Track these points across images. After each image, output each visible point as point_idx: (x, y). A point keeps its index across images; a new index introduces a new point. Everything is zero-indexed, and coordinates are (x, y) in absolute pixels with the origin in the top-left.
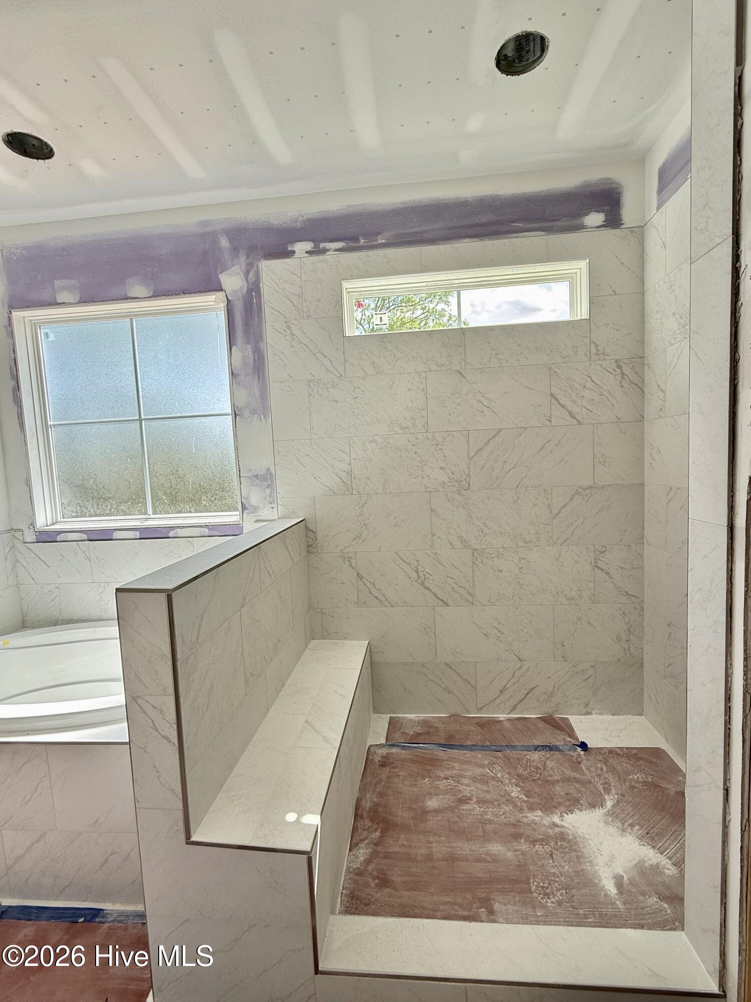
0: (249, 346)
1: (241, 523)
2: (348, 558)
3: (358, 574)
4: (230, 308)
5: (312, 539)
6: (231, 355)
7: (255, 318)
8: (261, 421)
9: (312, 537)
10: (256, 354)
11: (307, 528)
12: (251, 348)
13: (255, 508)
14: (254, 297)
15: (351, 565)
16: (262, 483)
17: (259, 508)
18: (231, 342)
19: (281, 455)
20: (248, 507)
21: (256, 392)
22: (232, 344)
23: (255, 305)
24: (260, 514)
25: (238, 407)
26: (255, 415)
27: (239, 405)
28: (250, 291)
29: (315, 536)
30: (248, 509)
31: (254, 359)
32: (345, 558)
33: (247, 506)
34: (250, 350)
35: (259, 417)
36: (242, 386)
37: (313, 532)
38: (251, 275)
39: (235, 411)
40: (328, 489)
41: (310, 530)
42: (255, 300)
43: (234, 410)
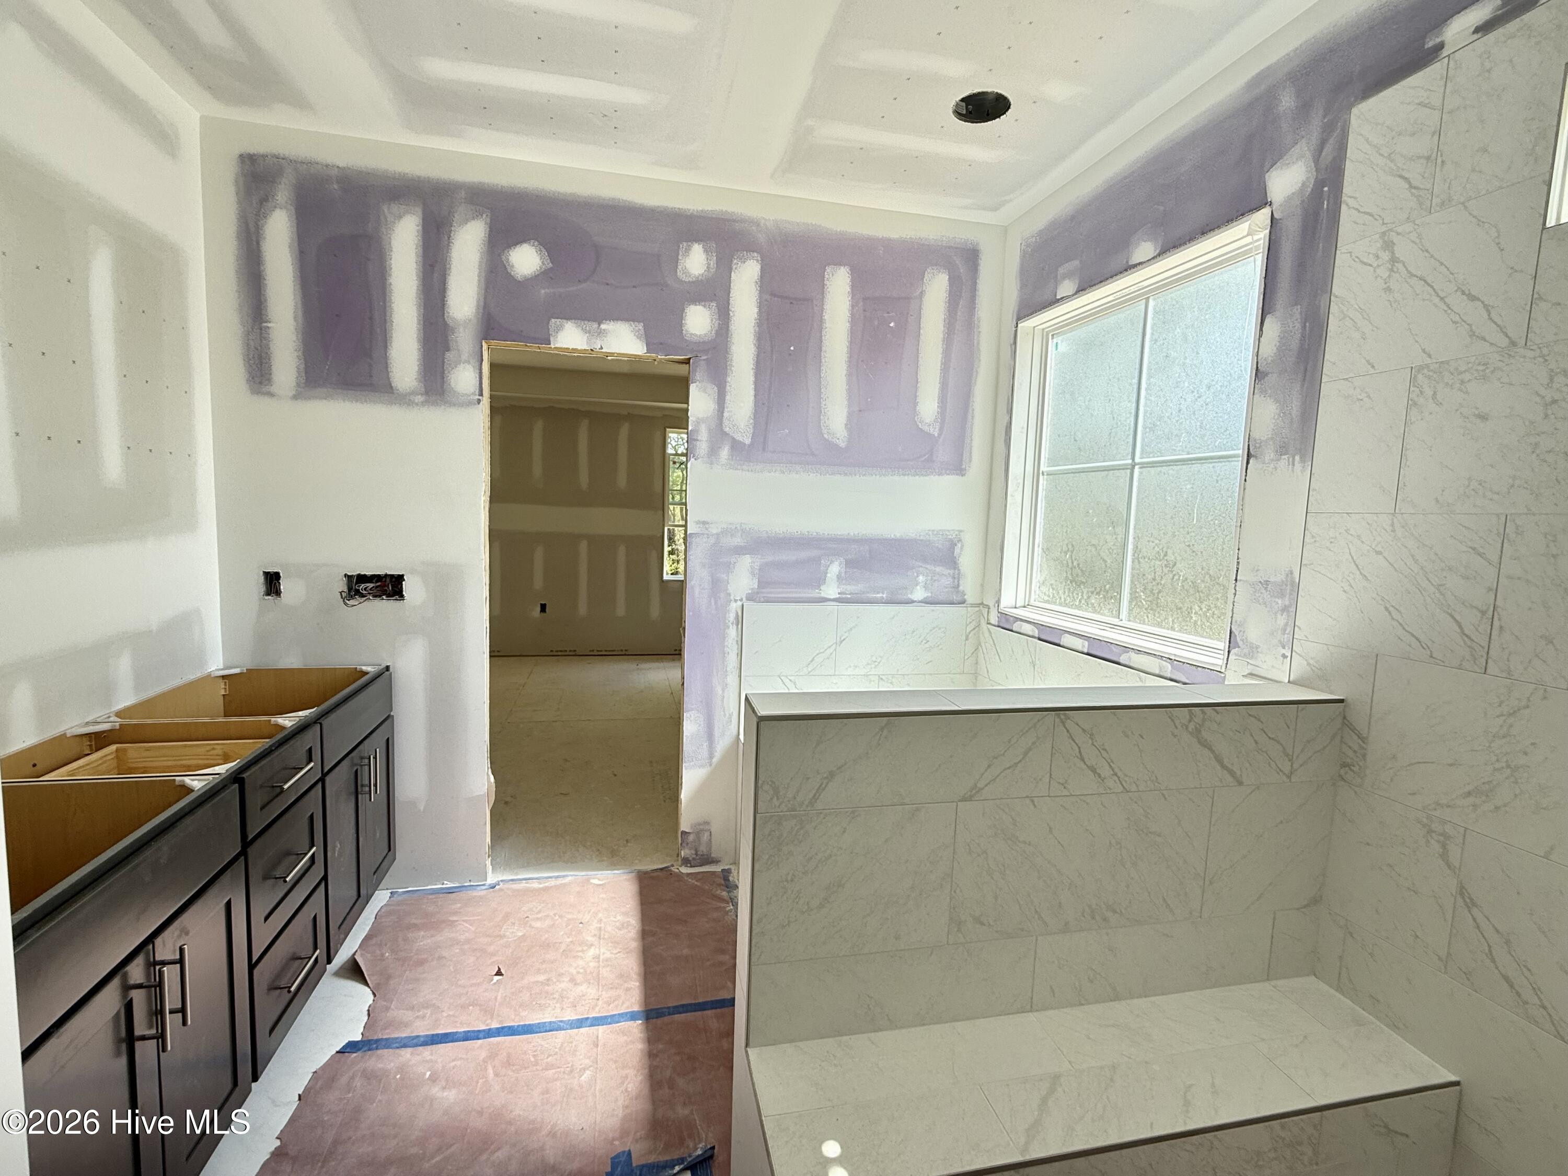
0: (1297, 310)
1: (1223, 670)
2: (1441, 835)
3: (1462, 890)
4: (1273, 238)
5: (1355, 752)
6: (1260, 336)
7: (1319, 244)
8: (1293, 471)
9: (1356, 747)
10: (1308, 324)
11: (1346, 723)
12: (1301, 313)
13: (1252, 648)
14: (1326, 195)
15: (1444, 856)
16: (1274, 599)
17: (1259, 650)
18: (1265, 311)
19: (1317, 544)
20: (1240, 643)
21: (1295, 407)
22: (1265, 312)
23: (1323, 215)
24: (1258, 663)
25: (1255, 440)
26: (1283, 457)
27: (1257, 437)
28: (1319, 184)
29: (1363, 748)
30: (1239, 647)
31: (1303, 336)
32: (1430, 831)
33: (1238, 639)
34: (1298, 316)
35: (1291, 460)
36: (1270, 396)
37: (1359, 736)
38: (1329, 149)
39: (1249, 449)
40: (1414, 643)
41: (1353, 730)
42: (1325, 203)
43: (1249, 445)
